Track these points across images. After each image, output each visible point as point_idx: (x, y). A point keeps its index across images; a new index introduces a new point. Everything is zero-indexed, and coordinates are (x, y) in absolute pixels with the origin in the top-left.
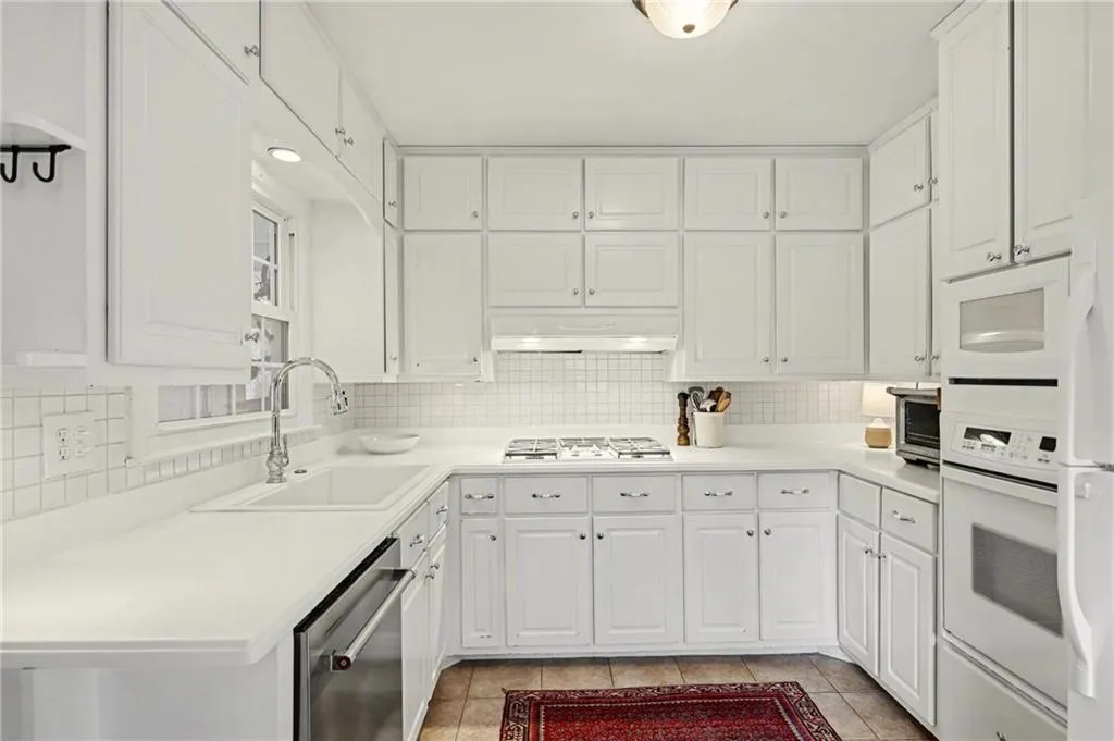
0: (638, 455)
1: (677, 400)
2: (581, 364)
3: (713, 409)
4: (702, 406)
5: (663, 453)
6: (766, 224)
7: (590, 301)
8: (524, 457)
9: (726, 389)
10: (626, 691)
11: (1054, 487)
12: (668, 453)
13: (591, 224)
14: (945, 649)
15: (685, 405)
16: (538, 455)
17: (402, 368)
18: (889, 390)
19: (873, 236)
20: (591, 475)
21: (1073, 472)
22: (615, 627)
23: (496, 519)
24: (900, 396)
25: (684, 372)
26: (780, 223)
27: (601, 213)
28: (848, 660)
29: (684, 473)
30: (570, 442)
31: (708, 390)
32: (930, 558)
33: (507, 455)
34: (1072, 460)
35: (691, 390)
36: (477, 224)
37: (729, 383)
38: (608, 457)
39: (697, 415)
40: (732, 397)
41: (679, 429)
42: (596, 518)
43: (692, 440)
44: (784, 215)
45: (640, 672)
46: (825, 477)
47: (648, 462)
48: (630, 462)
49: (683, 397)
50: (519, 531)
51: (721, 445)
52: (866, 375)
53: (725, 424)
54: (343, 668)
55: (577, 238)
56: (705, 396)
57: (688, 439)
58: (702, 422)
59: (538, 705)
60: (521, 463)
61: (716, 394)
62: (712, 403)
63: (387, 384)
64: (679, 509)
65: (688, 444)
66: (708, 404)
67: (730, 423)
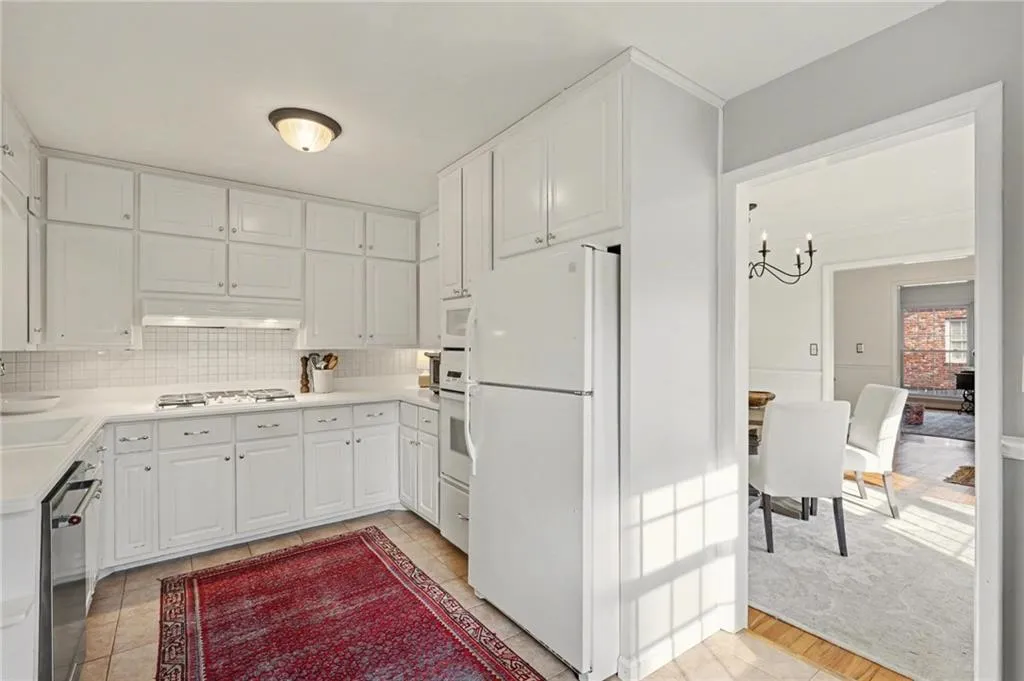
0: (271, 399)
1: (301, 363)
2: (223, 336)
3: (326, 368)
4: (318, 366)
5: (289, 397)
6: (360, 252)
7: (233, 291)
8: (175, 406)
9: (335, 354)
10: (262, 557)
11: (463, 393)
12: (293, 396)
13: (233, 236)
14: (443, 483)
15: (306, 364)
16: (188, 404)
17: (44, 338)
18: (426, 354)
19: (422, 266)
20: (235, 415)
21: (469, 386)
22: (253, 518)
23: (150, 454)
24: (431, 357)
25: (305, 343)
26: (369, 252)
27: (242, 230)
28: (404, 509)
29: (304, 409)
30: (214, 395)
31: (323, 355)
32: (437, 439)
33: (160, 405)
34: (468, 380)
35: (310, 355)
36: (129, 224)
37: (337, 351)
38: (248, 403)
39: (316, 373)
40: (339, 359)
41: (302, 382)
42: (238, 445)
43: (311, 389)
44: (371, 248)
45: (272, 544)
46: (393, 404)
47: (279, 403)
48: (264, 404)
49: (305, 361)
50: (172, 462)
51: (331, 390)
52: (418, 345)
53: (334, 377)
54: (75, 523)
55: (222, 246)
56: (321, 359)
57: (308, 388)
58: (318, 377)
59: (190, 580)
60: (172, 411)
61: (328, 358)
62: (324, 364)
63: (31, 352)
64: (300, 433)
65: (308, 391)
66: (323, 364)
67: (338, 377)
